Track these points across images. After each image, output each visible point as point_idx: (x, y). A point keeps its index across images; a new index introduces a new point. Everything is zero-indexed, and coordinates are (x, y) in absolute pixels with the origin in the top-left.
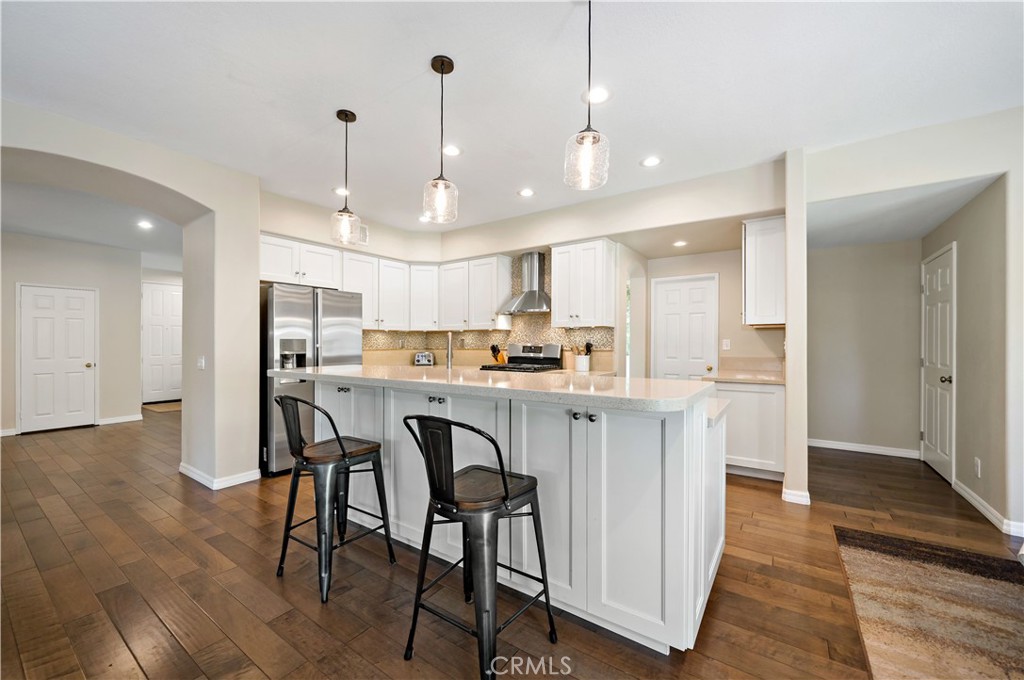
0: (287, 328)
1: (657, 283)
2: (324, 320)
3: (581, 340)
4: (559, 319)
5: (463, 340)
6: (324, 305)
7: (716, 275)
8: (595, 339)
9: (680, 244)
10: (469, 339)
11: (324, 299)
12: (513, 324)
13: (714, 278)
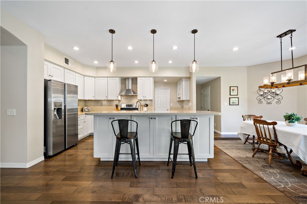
0: (55, 98)
1: (156, 89)
2: (67, 95)
3: (143, 103)
4: (140, 97)
5: (102, 103)
6: (67, 90)
7: (169, 88)
8: (148, 103)
9: (165, 80)
10: (104, 103)
11: (67, 88)
12: (121, 98)
13: (168, 89)
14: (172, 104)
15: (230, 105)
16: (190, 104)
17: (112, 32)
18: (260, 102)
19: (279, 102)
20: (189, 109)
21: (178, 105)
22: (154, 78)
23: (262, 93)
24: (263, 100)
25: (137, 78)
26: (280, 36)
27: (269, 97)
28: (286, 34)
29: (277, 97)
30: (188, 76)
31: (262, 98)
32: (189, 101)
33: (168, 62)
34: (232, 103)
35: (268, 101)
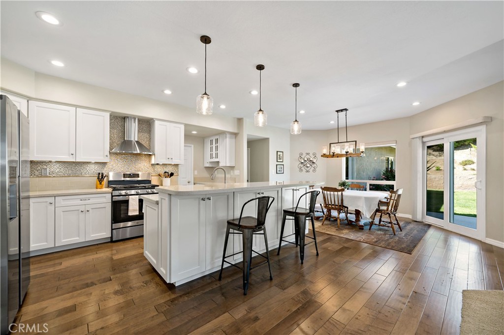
4: (160, 159)
8: (173, 170)
9: (194, 132)
13: (191, 146)
14: (196, 173)
15: (277, 173)
16: (236, 172)
17: (206, 40)
18: (301, 170)
19: (314, 170)
20: (234, 180)
21: (206, 174)
22: (186, 125)
23: (303, 161)
24: (303, 168)
25: (154, 121)
26: (337, 111)
27: (308, 165)
28: (342, 110)
29: (313, 166)
30: (235, 131)
31: (302, 166)
32: (234, 167)
33: (219, 106)
34: (279, 171)
35: (307, 168)
